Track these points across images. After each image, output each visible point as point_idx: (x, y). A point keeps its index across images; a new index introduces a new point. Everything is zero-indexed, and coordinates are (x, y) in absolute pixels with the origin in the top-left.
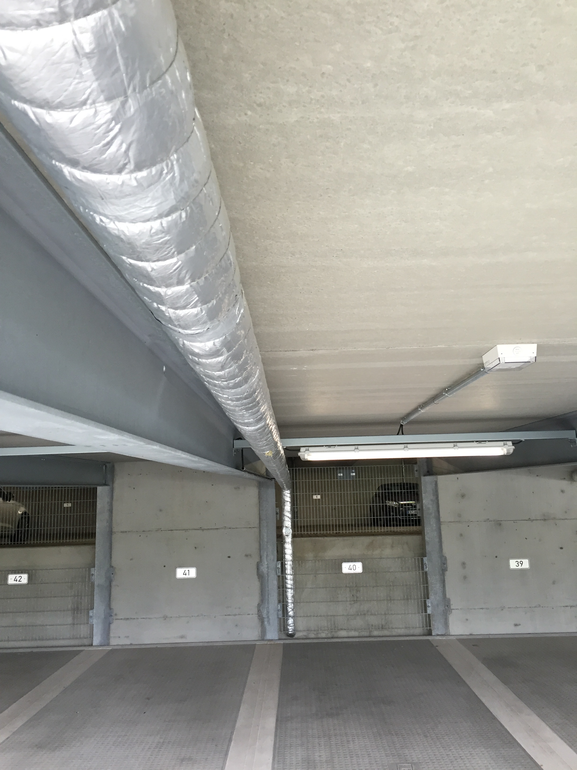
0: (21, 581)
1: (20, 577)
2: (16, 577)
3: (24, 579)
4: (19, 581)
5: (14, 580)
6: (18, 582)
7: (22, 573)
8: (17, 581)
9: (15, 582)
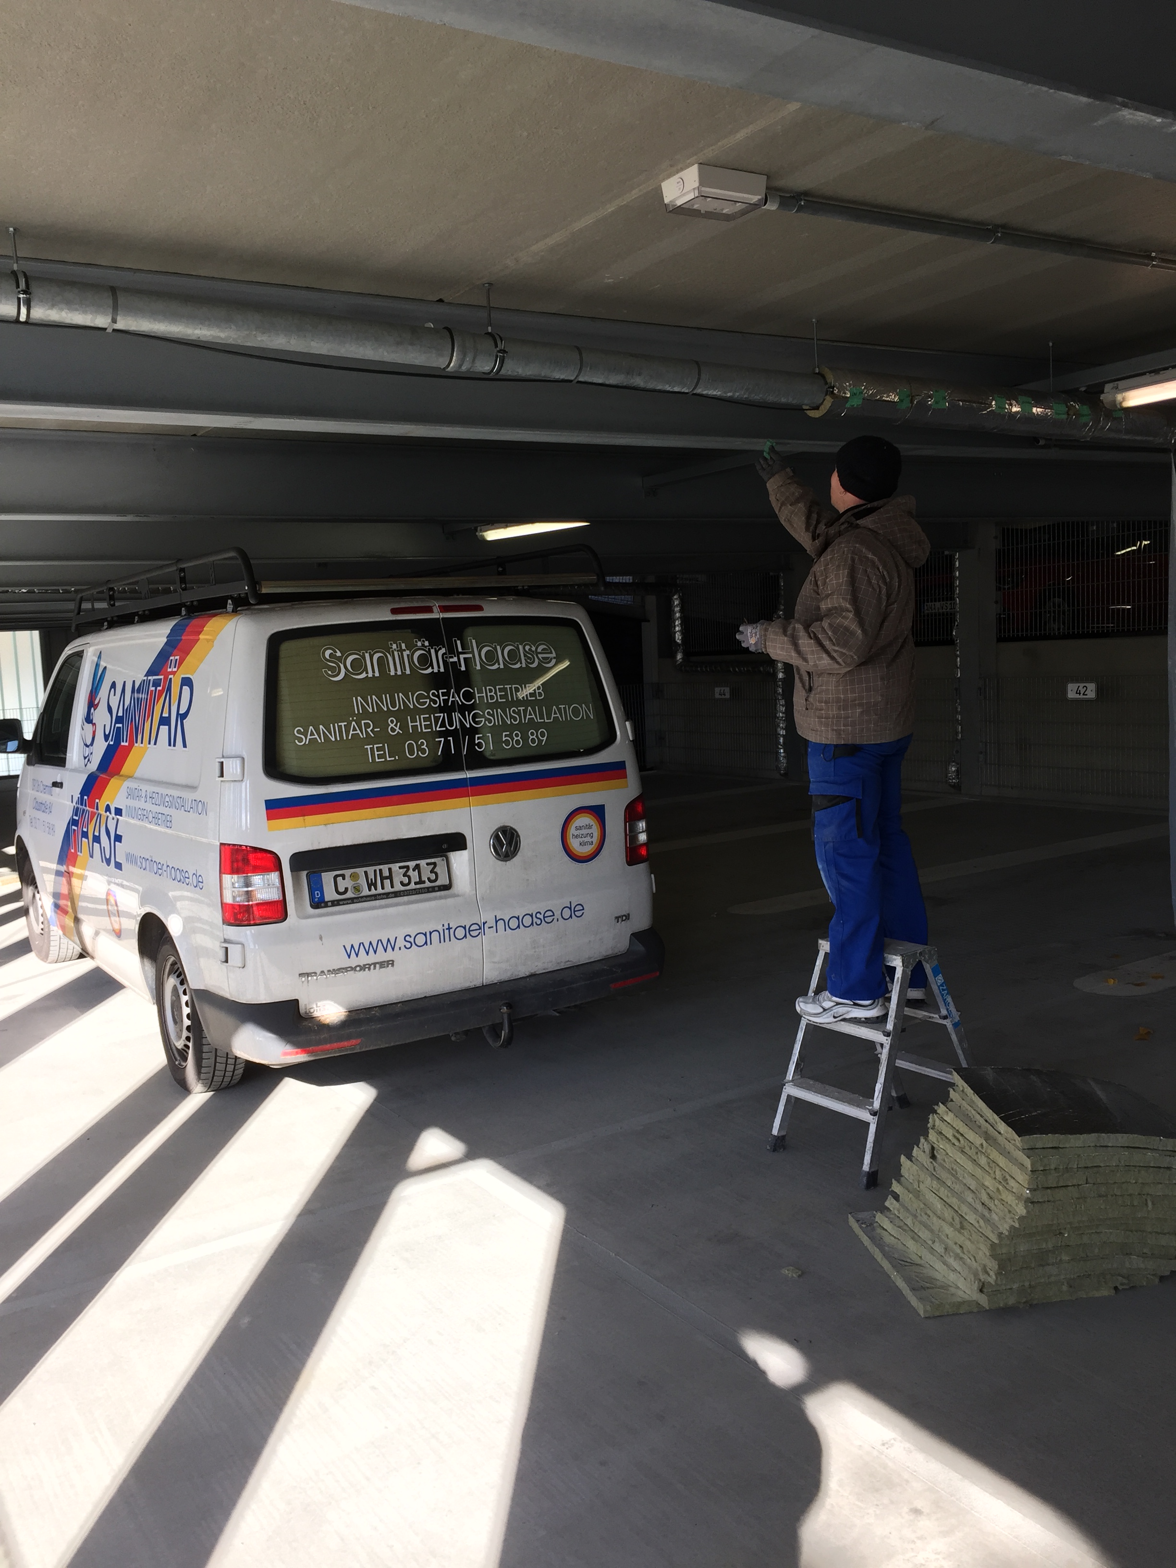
0: (1086, 695)
1: (1085, 688)
2: (1079, 687)
3: (1091, 691)
4: (1084, 694)
5: (1077, 693)
6: (1081, 696)
7: (1087, 681)
8: (1080, 694)
9: (1078, 696)
